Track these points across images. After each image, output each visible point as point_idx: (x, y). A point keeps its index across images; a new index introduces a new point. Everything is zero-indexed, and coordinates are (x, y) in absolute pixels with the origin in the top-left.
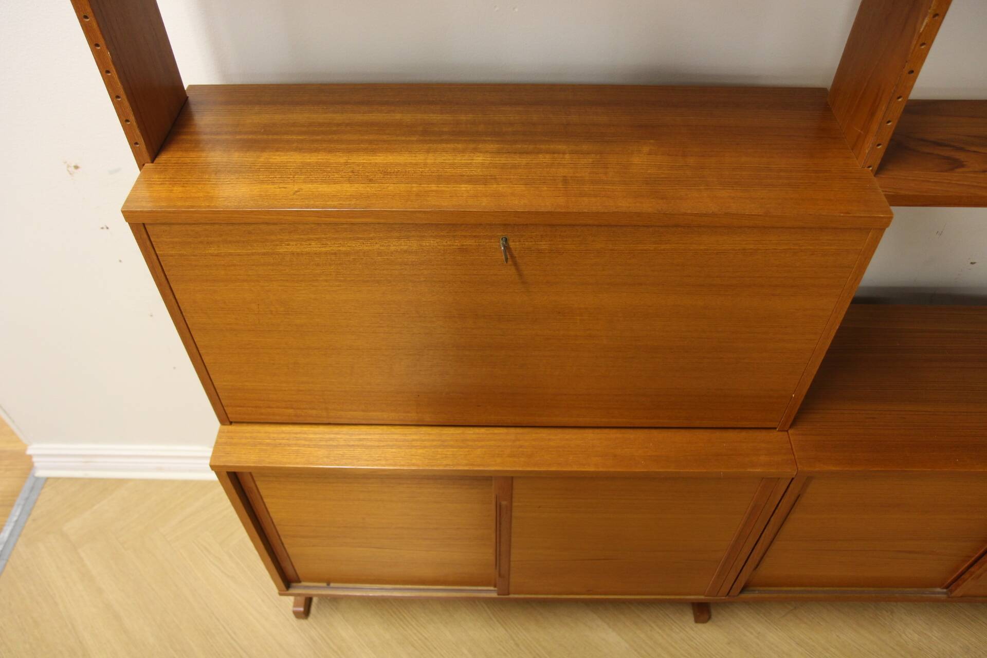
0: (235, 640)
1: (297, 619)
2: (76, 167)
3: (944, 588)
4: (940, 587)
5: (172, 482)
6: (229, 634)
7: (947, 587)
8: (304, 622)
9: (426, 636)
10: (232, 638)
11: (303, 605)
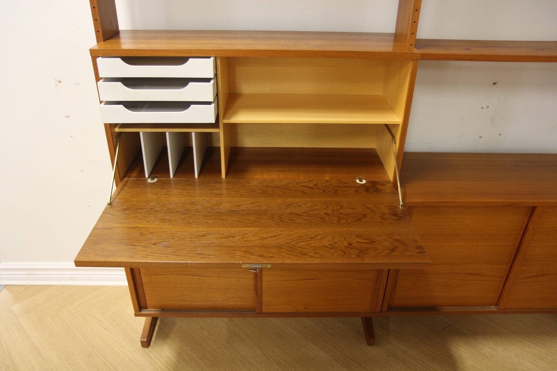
0: (105, 359)
1: (142, 348)
2: (60, 82)
3: (495, 306)
4: (493, 305)
5: (77, 286)
6: (103, 356)
7: (496, 305)
8: (146, 350)
9: (216, 355)
10: (104, 358)
11: (146, 338)
